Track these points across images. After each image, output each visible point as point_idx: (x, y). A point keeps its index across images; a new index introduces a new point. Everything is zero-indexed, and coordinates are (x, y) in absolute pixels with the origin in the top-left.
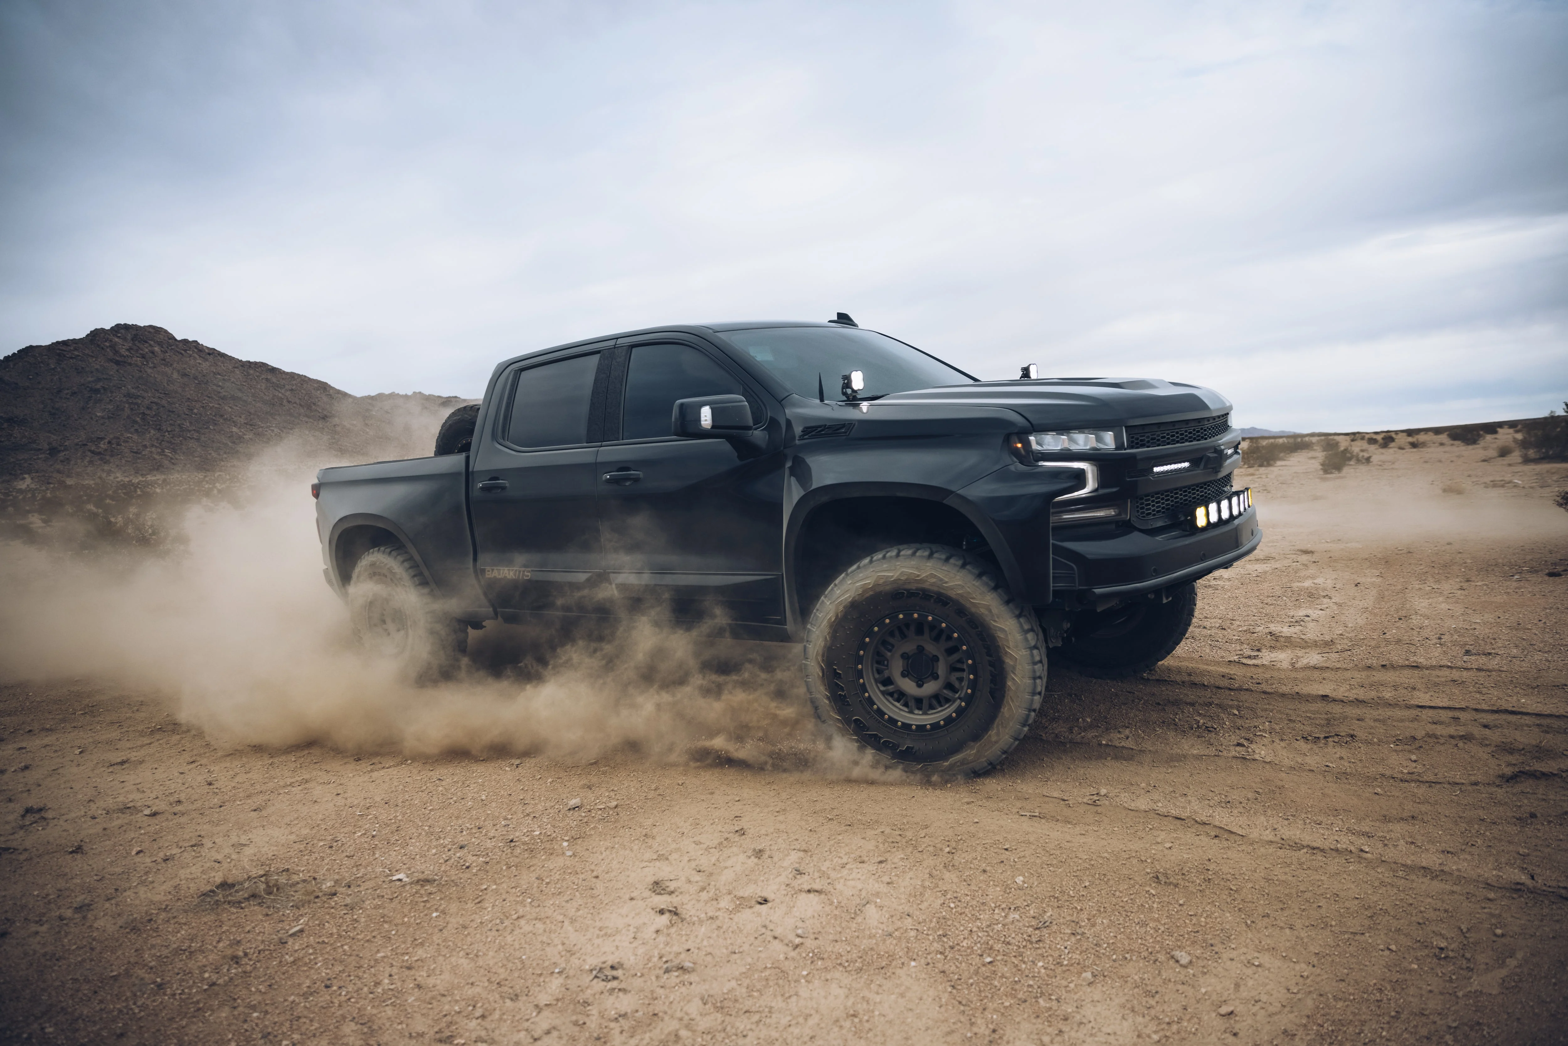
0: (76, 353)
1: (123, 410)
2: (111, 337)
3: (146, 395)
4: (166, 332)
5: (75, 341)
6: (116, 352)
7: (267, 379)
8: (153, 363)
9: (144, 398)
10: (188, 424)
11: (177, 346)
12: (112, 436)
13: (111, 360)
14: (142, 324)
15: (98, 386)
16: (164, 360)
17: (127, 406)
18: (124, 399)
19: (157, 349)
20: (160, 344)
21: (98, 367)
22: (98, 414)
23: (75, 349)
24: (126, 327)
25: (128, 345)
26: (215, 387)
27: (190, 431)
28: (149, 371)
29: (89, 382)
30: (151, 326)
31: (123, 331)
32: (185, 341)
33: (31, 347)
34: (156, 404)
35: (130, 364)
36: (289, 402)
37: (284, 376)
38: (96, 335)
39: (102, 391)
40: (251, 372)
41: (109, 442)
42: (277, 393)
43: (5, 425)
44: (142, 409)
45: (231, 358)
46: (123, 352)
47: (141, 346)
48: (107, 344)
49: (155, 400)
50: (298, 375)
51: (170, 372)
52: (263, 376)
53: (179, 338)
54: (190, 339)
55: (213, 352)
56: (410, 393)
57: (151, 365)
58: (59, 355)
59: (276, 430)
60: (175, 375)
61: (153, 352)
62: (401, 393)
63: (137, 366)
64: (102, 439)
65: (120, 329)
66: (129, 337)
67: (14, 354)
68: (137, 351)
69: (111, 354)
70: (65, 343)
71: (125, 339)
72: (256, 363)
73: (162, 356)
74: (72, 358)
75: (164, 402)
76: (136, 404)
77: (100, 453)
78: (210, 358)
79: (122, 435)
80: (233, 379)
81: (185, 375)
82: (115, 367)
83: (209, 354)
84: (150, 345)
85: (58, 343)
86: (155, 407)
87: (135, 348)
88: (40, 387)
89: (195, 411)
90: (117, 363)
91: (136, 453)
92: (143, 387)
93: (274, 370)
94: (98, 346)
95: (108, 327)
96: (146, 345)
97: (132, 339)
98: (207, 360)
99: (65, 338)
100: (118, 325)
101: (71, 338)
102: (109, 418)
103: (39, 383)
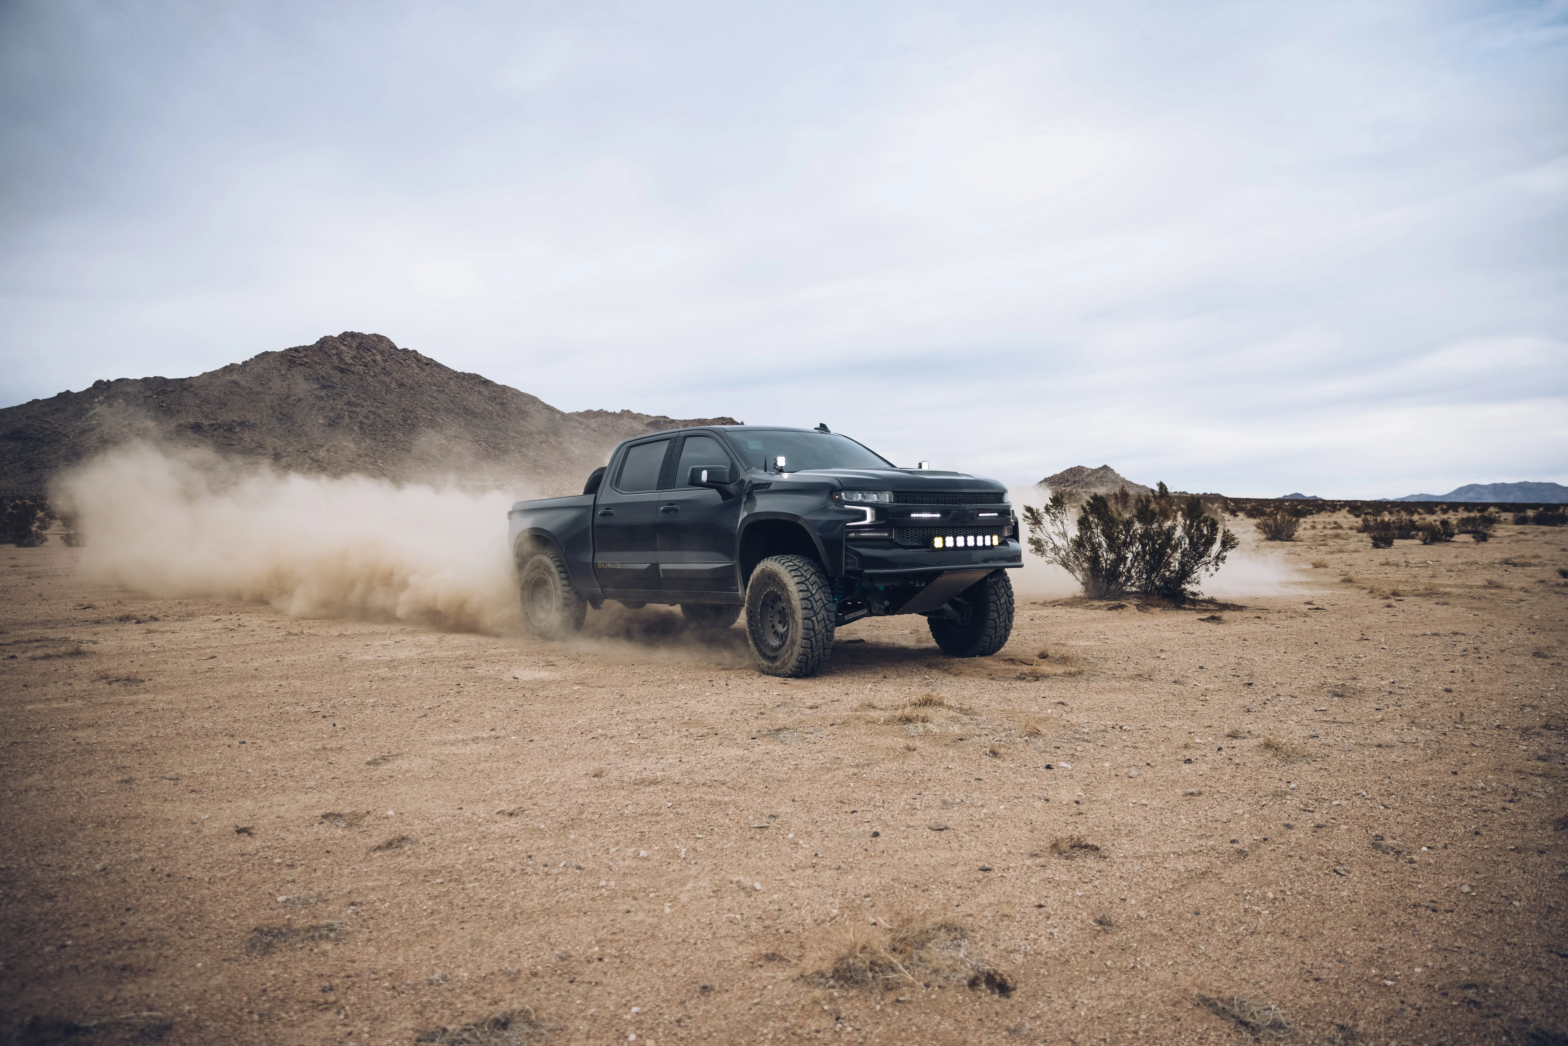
0: (306, 360)
1: (343, 418)
2: (338, 345)
3: (365, 404)
4: (388, 340)
5: (305, 348)
6: (341, 360)
7: (479, 392)
8: (374, 372)
9: (363, 407)
10: (401, 435)
11: (397, 355)
12: (330, 444)
13: (336, 368)
14: (367, 332)
15: (322, 394)
16: (384, 369)
17: (347, 414)
18: (345, 407)
19: (378, 358)
20: (382, 353)
21: (324, 374)
22: (321, 421)
23: (305, 356)
24: (353, 335)
25: (353, 353)
26: (429, 398)
27: (402, 442)
28: (370, 379)
29: (315, 389)
30: (375, 335)
31: (349, 339)
32: (405, 351)
33: (266, 353)
34: (374, 413)
35: (353, 373)
36: (498, 416)
37: (495, 389)
38: (324, 342)
39: (326, 398)
40: (465, 383)
41: (328, 450)
42: (487, 406)
43: (238, 429)
44: (360, 418)
45: (447, 369)
46: (348, 360)
47: (365, 355)
48: (334, 352)
49: (373, 409)
50: (510, 388)
51: (388, 381)
52: (476, 389)
53: (400, 348)
54: (410, 349)
55: (430, 363)
56: (618, 411)
57: (372, 374)
58: (290, 361)
59: (483, 444)
60: (393, 385)
61: (375, 361)
62: (609, 411)
63: (359, 374)
64: (321, 446)
65: (348, 337)
66: (354, 345)
67: (251, 359)
68: (361, 359)
69: (337, 361)
70: (296, 350)
71: (350, 347)
72: (470, 375)
73: (382, 365)
74: (301, 365)
75: (381, 412)
76: (355, 412)
77: (318, 461)
78: (427, 368)
79: (340, 443)
80: (447, 391)
81: (402, 385)
82: (339, 375)
83: (427, 364)
84: (373, 354)
85: (290, 349)
86: (372, 417)
87: (359, 356)
88: (271, 392)
89: (409, 422)
90: (342, 371)
91: (350, 461)
92: (363, 396)
93: (486, 382)
94: (326, 353)
95: (336, 335)
96: (370, 353)
97: (357, 348)
98: (423, 370)
99: (297, 345)
100: (345, 333)
101: (302, 345)
102: (330, 425)
103: (270, 388)
